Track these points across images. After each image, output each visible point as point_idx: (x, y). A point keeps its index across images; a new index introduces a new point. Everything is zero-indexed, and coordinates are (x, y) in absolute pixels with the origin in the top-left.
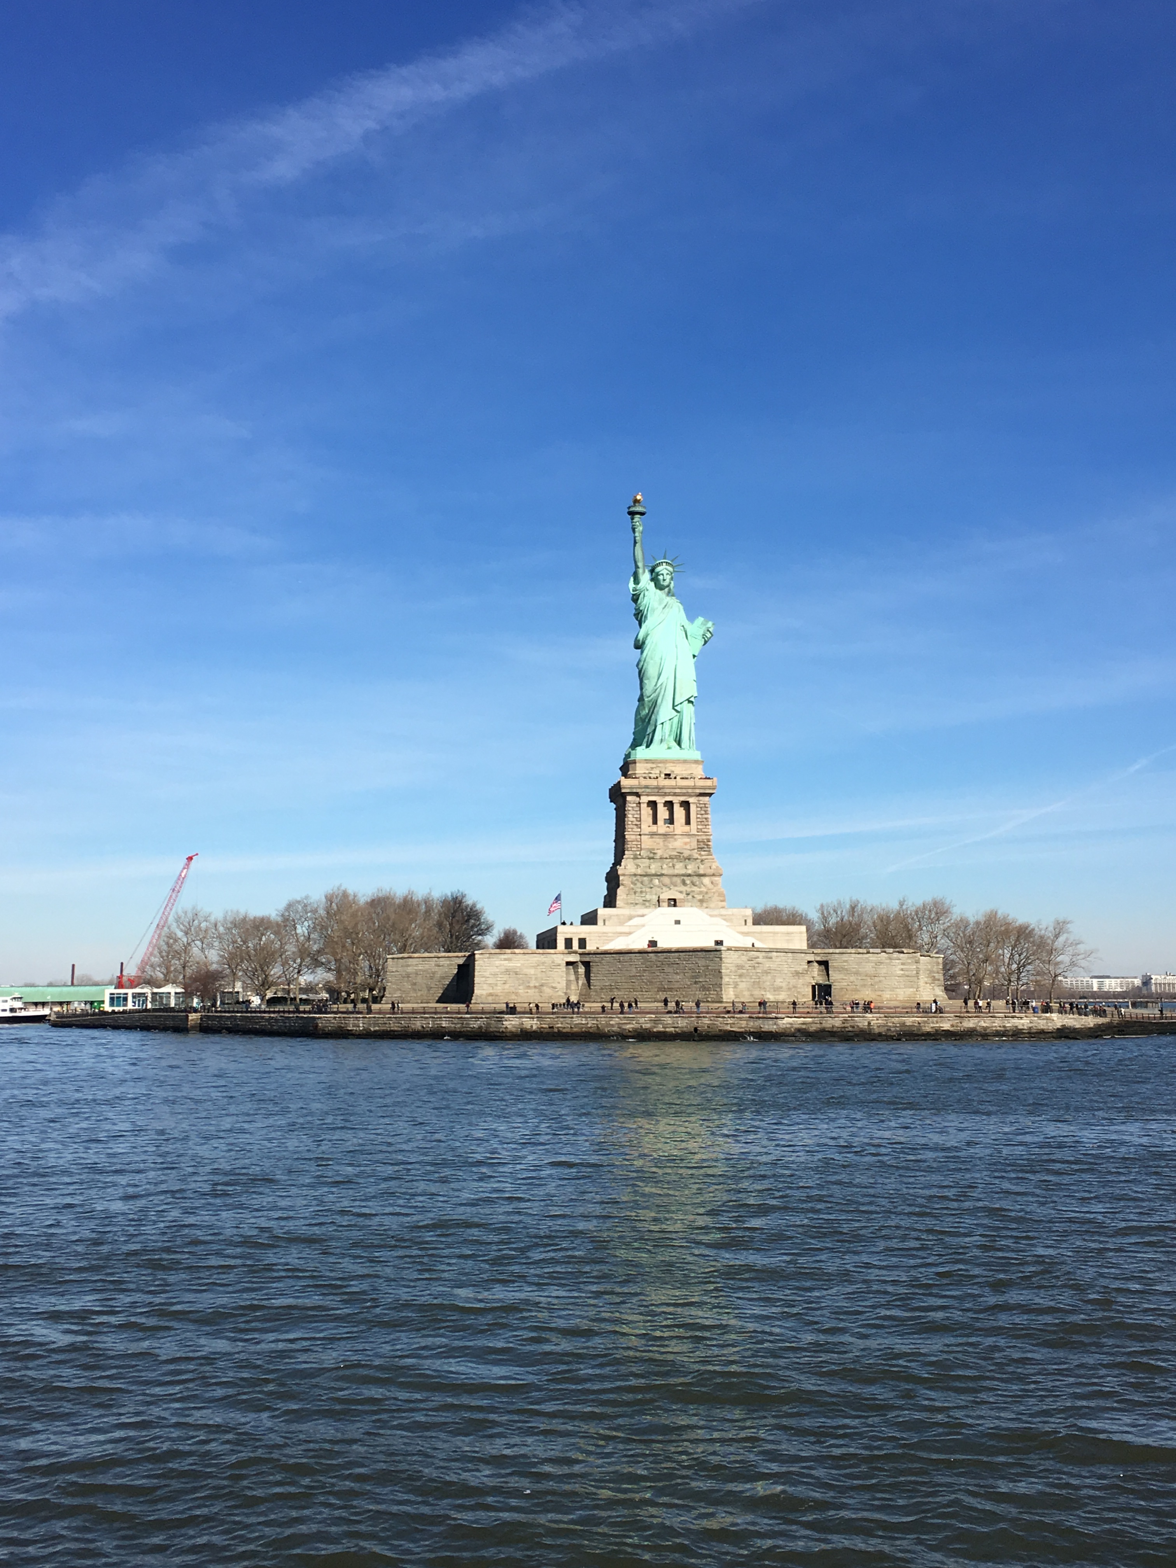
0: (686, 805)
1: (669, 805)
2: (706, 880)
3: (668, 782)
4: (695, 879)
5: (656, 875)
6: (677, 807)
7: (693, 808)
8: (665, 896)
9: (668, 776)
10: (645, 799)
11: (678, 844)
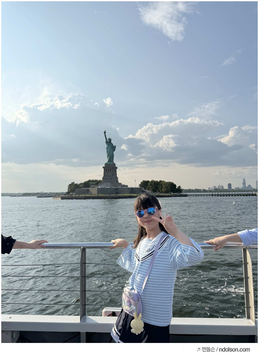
0: (111, 169)
1: (109, 169)
2: (113, 179)
3: (108, 167)
4: (111, 179)
5: (106, 178)
6: (110, 170)
7: (112, 170)
8: (107, 181)
9: (109, 166)
10: (106, 169)
11: (110, 174)
